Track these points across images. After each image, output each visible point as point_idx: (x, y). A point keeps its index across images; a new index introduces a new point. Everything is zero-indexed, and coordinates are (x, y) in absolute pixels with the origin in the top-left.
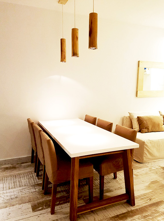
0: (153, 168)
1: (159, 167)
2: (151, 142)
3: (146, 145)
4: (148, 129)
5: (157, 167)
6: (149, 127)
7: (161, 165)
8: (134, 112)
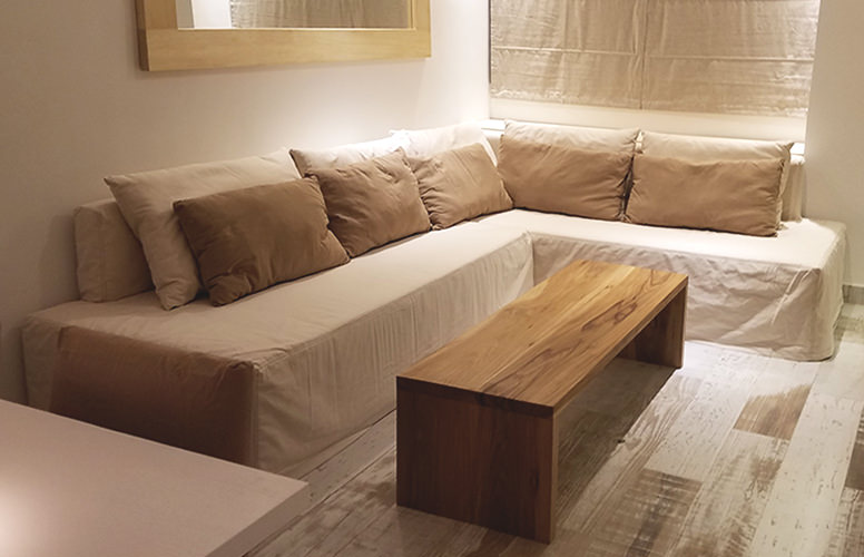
1: (359, 497)
2: (296, 358)
4: (253, 272)
5: (348, 499)
6: (254, 258)
8: (142, 175)
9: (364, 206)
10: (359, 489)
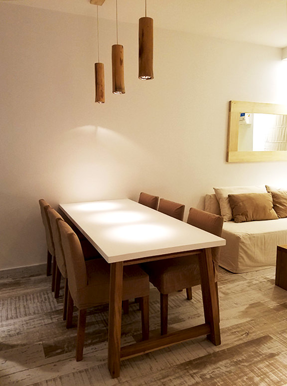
0: (255, 282)
1: (265, 280)
2: (251, 237)
3: (243, 242)
4: (247, 216)
5: (261, 280)
6: (247, 212)
7: (268, 277)
8: (222, 188)
9: (285, 203)
10: (265, 279)
